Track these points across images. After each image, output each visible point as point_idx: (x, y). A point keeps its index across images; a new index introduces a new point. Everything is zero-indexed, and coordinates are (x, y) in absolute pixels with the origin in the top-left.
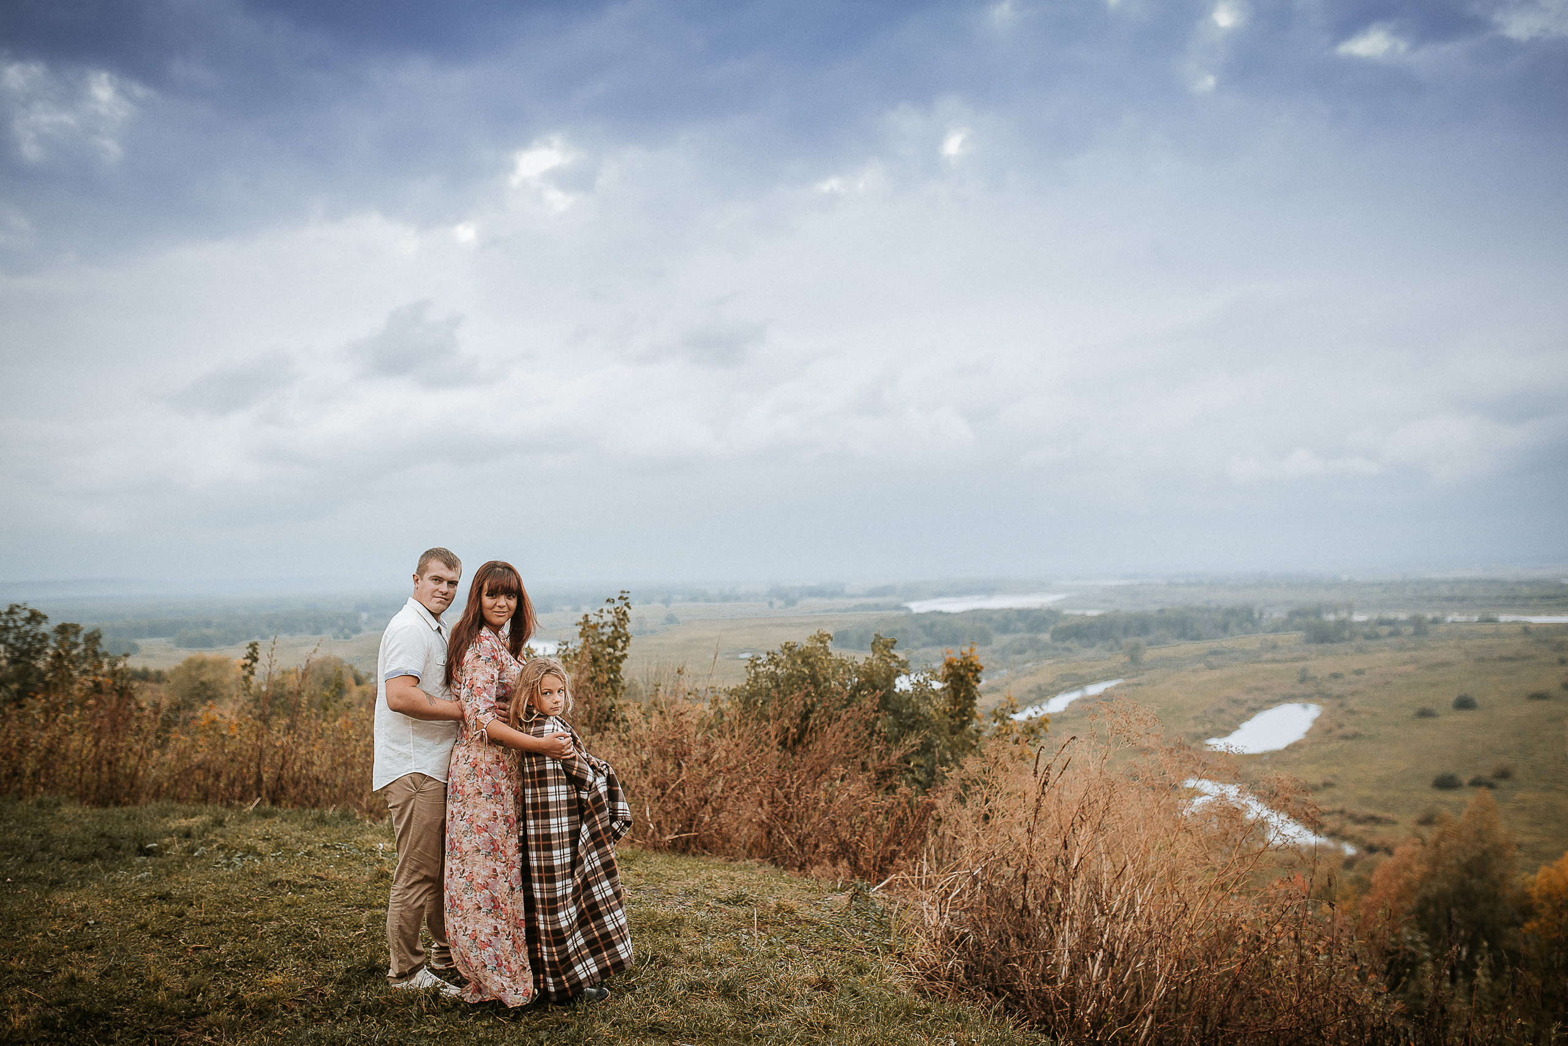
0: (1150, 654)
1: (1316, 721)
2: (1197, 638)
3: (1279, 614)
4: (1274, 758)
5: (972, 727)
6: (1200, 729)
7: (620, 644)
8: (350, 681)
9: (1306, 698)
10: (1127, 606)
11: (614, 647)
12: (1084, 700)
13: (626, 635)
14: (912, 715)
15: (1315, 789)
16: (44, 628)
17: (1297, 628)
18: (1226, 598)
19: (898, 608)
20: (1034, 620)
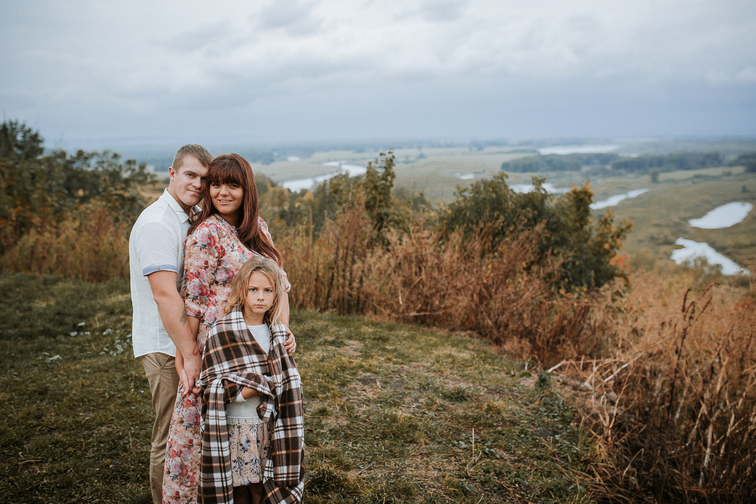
0: (662, 176)
1: (750, 213)
2: (689, 168)
3: (732, 157)
4: (726, 231)
5: (586, 228)
6: (687, 215)
7: (389, 178)
8: (269, 185)
9: (744, 200)
10: (652, 152)
11: (386, 180)
12: (627, 200)
13: (393, 173)
14: (556, 223)
15: (746, 247)
16: (121, 161)
17: (742, 164)
18: (705, 149)
19: (534, 151)
20: (603, 159)
